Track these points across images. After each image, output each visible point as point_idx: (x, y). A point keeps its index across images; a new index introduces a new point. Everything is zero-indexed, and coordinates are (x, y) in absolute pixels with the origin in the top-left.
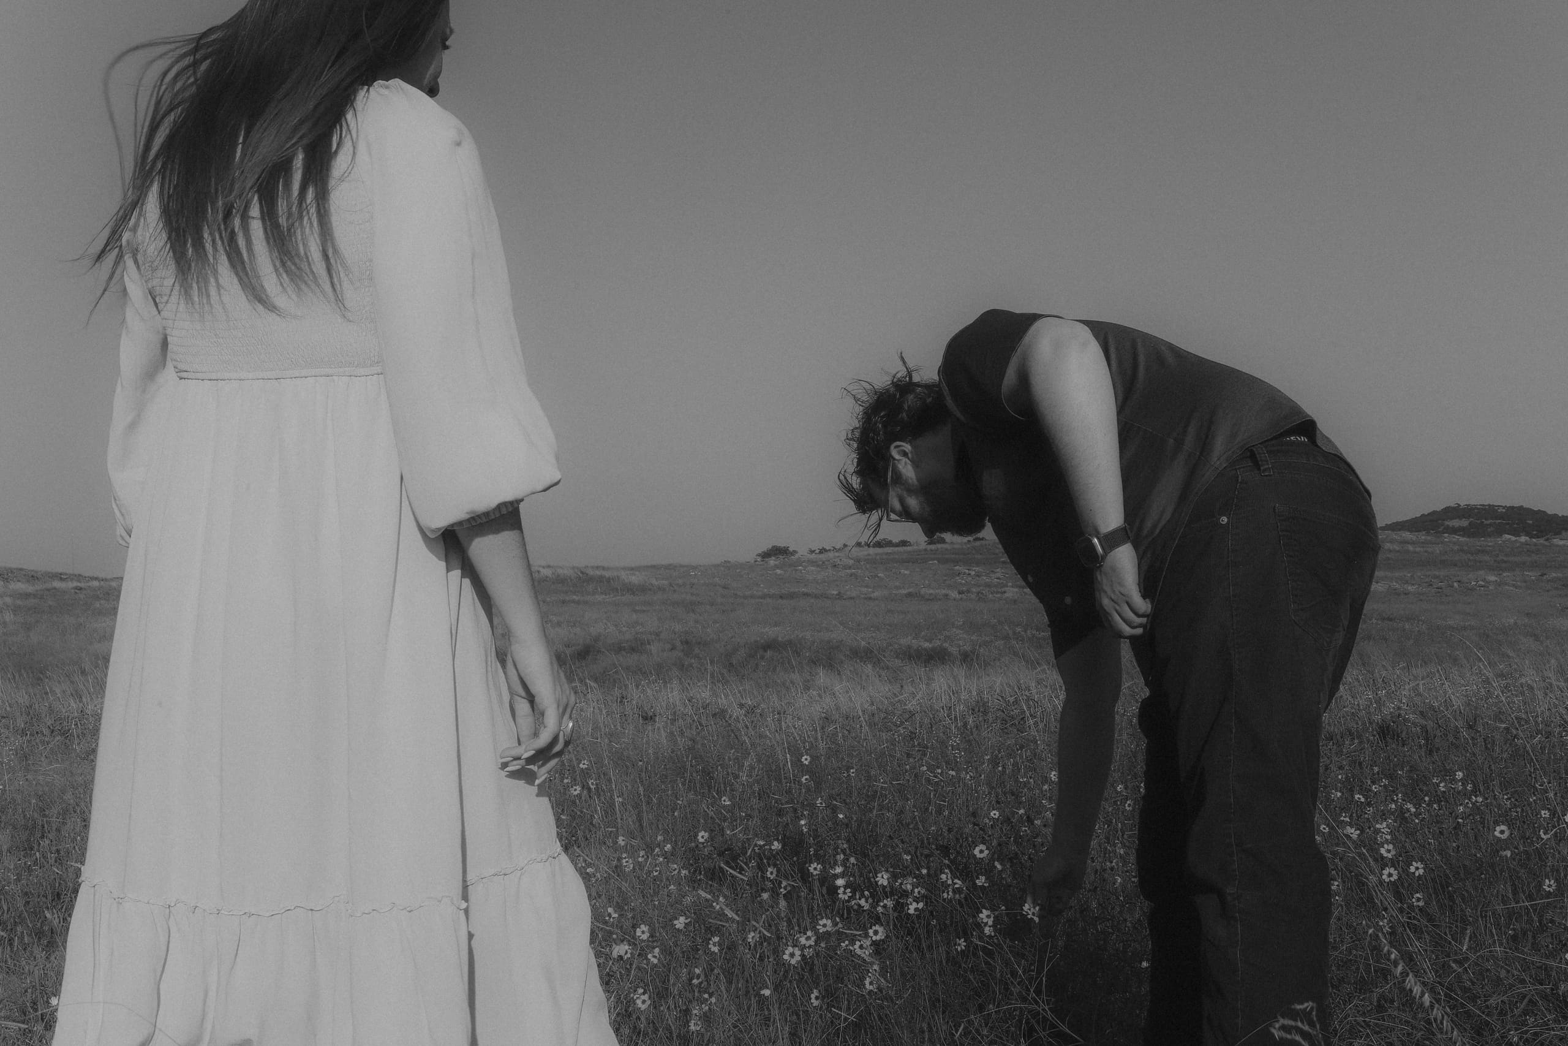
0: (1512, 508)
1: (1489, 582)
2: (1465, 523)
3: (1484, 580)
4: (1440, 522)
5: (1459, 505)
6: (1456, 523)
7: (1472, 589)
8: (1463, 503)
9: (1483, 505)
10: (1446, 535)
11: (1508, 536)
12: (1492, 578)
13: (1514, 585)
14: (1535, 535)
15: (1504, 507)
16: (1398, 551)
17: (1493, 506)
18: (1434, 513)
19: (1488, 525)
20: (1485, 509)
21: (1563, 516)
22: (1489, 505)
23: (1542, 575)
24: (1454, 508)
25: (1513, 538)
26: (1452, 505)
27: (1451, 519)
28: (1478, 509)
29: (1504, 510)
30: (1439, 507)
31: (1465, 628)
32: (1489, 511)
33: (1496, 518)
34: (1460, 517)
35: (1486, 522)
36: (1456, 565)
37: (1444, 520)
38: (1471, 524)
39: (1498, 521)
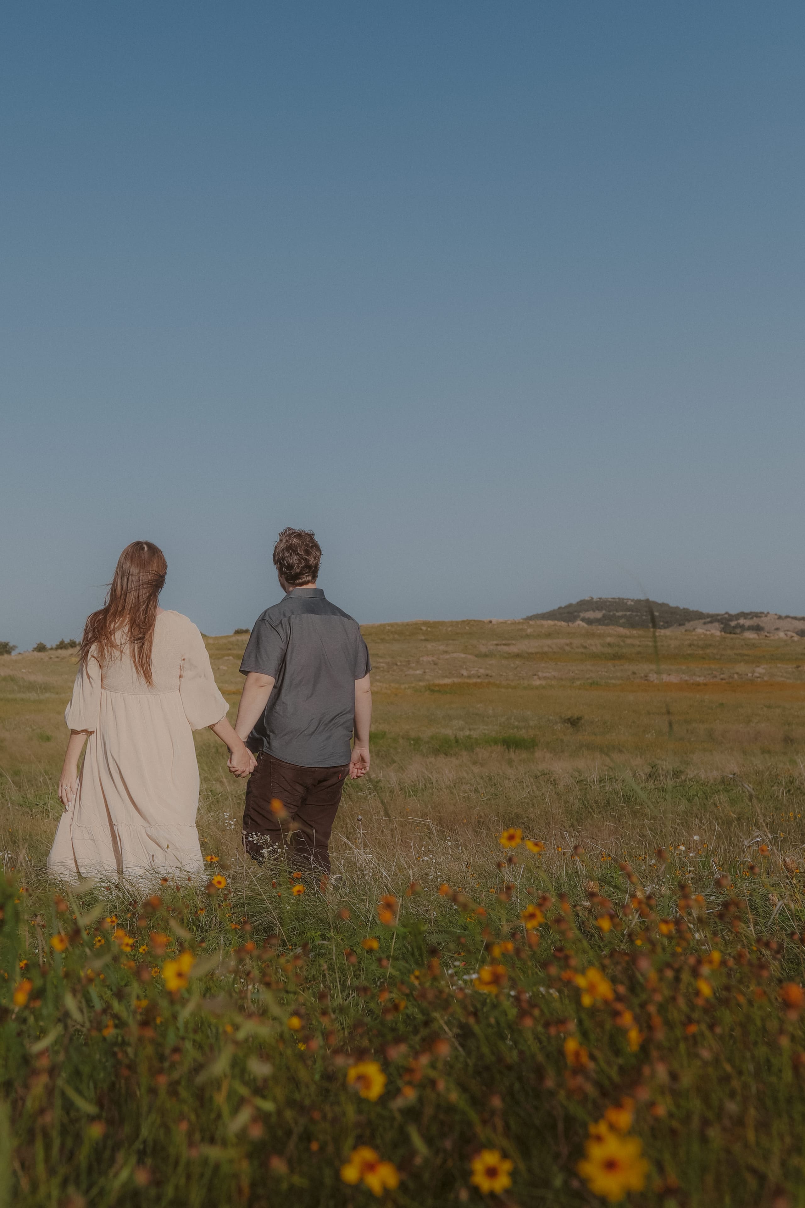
0: (639, 601)
1: (762, 674)
2: (599, 615)
4: (576, 614)
5: (592, 598)
6: (590, 615)
8: (595, 598)
9: (614, 599)
14: (662, 626)
15: (632, 600)
17: (623, 599)
18: (570, 605)
19: (619, 616)
20: (615, 602)
21: (684, 609)
22: (619, 598)
24: (588, 601)
26: (587, 598)
27: (587, 610)
28: (610, 602)
29: (632, 603)
30: (574, 601)
32: (619, 604)
33: (628, 611)
34: (594, 609)
35: (618, 614)
37: (580, 612)
38: (604, 616)
39: (628, 613)
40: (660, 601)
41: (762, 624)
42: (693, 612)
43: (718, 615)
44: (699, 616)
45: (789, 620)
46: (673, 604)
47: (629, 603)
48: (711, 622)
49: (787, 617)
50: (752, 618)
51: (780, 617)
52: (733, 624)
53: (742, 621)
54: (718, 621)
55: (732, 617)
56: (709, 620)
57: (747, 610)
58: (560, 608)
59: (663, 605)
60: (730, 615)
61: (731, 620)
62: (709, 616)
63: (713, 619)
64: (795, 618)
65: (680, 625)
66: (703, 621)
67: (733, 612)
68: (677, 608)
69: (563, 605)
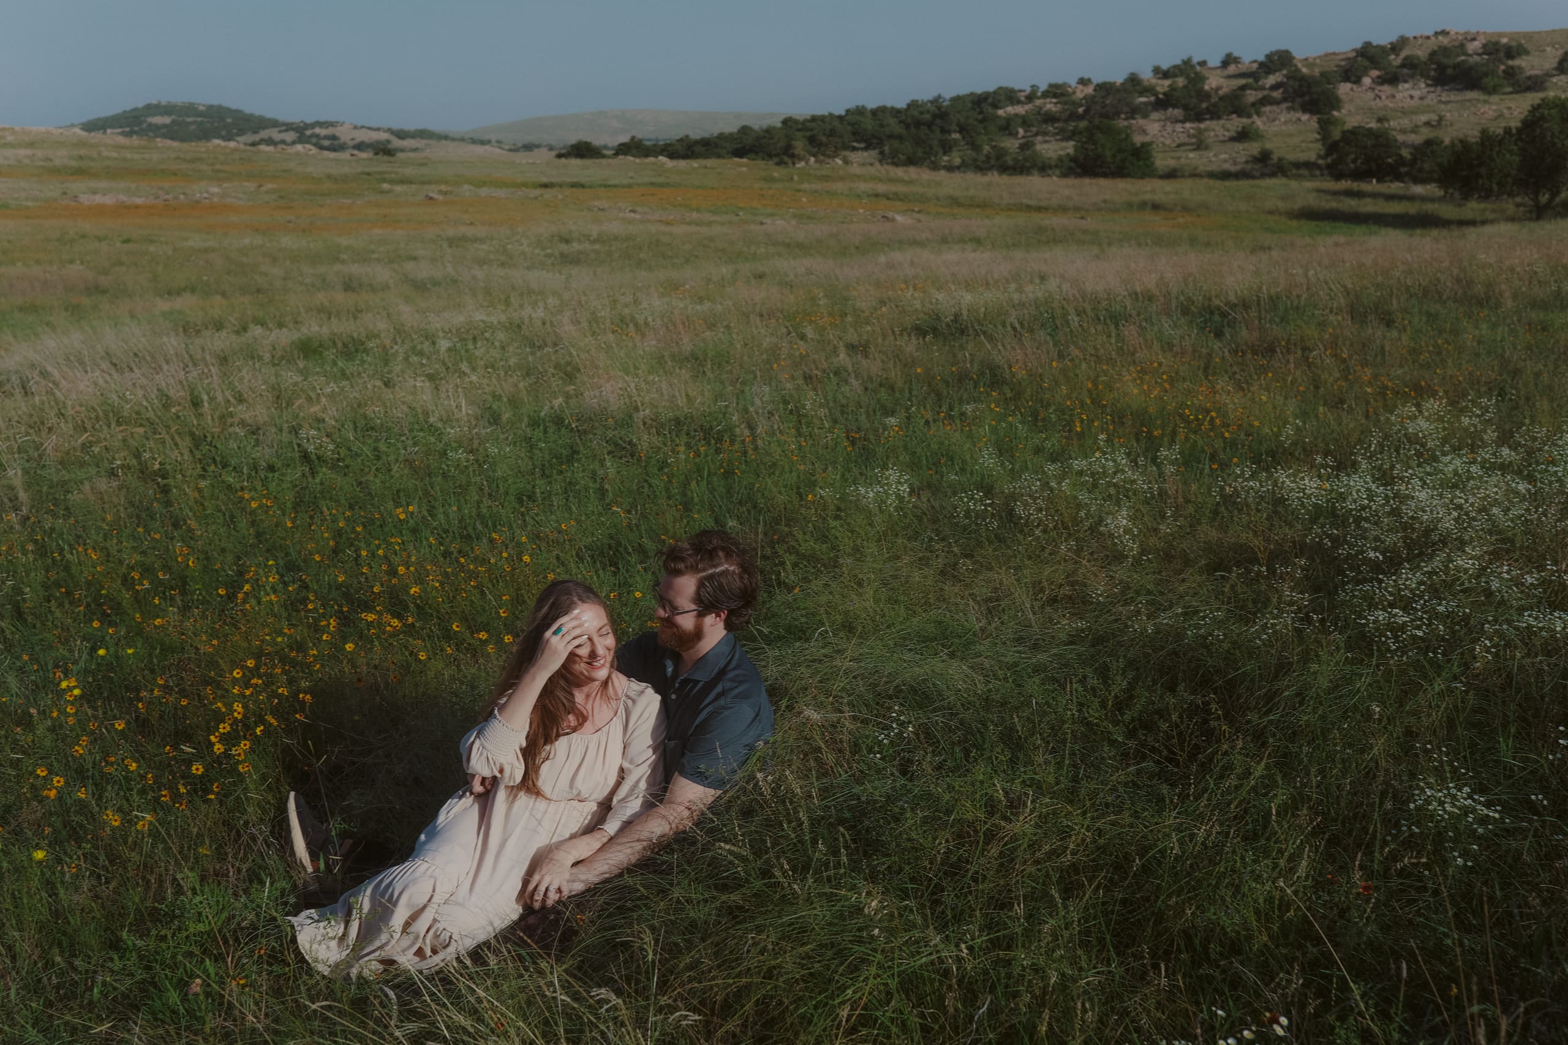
0: (212, 106)
1: (213, 194)
2: (167, 120)
3: (207, 192)
4: (142, 118)
5: (159, 102)
6: (158, 120)
7: (197, 202)
8: (163, 103)
9: (183, 103)
10: (158, 140)
11: (216, 141)
12: (215, 190)
13: (235, 197)
15: (204, 106)
16: (116, 159)
17: (194, 104)
18: (136, 109)
19: (189, 123)
20: (185, 107)
22: (188, 103)
23: (260, 186)
24: (155, 105)
25: (223, 143)
26: (155, 102)
27: (154, 116)
28: (179, 106)
29: (204, 109)
30: (140, 105)
31: (206, 250)
32: (189, 109)
33: (200, 116)
34: (161, 114)
35: (188, 120)
36: (176, 174)
37: (147, 116)
38: (173, 122)
39: (199, 119)
40: (234, 107)
41: (337, 134)
42: (269, 120)
43: (293, 124)
44: (274, 123)
45: (364, 130)
46: (248, 109)
47: (201, 108)
48: (286, 131)
49: (362, 127)
50: (327, 128)
51: (355, 128)
52: (308, 133)
53: (317, 130)
54: (293, 129)
55: (307, 126)
56: (283, 128)
57: (322, 119)
58: (125, 112)
59: (237, 111)
60: (306, 124)
61: (306, 129)
62: (283, 124)
63: (289, 127)
64: (370, 128)
65: (256, 132)
66: (277, 129)
67: (309, 121)
68: (251, 115)
69: (128, 109)
